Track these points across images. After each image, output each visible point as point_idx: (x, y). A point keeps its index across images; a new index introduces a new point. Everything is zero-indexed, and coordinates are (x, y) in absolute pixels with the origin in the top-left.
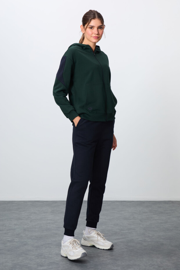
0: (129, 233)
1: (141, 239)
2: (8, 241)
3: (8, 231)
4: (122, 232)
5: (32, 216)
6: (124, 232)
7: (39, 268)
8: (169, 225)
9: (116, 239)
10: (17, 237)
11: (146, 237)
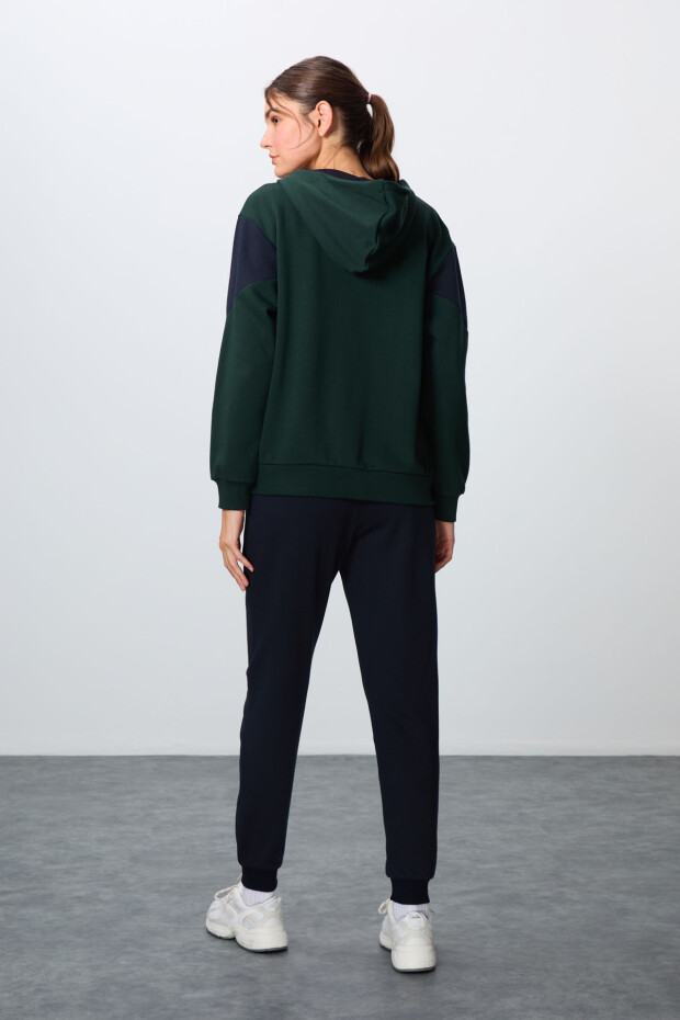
0: (506, 872)
1: (548, 894)
2: (78, 898)
3: (77, 865)
4: (481, 866)
5: (158, 811)
6: (487, 866)
7: (189, 995)
8: (647, 844)
9: (457, 894)
10: (108, 886)
11: (564, 886)
